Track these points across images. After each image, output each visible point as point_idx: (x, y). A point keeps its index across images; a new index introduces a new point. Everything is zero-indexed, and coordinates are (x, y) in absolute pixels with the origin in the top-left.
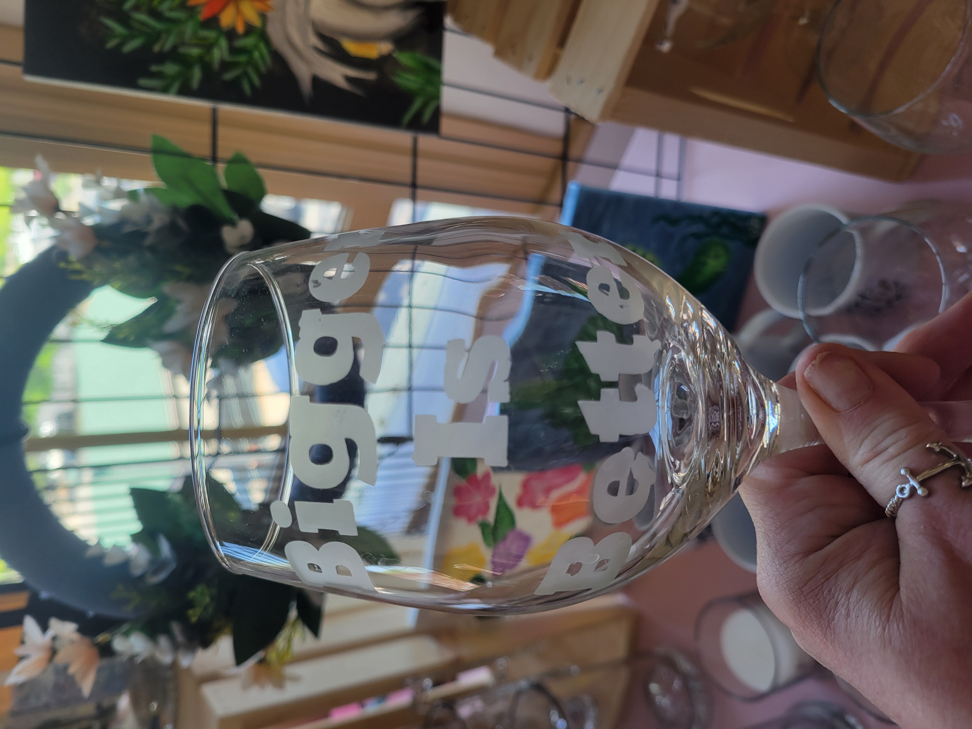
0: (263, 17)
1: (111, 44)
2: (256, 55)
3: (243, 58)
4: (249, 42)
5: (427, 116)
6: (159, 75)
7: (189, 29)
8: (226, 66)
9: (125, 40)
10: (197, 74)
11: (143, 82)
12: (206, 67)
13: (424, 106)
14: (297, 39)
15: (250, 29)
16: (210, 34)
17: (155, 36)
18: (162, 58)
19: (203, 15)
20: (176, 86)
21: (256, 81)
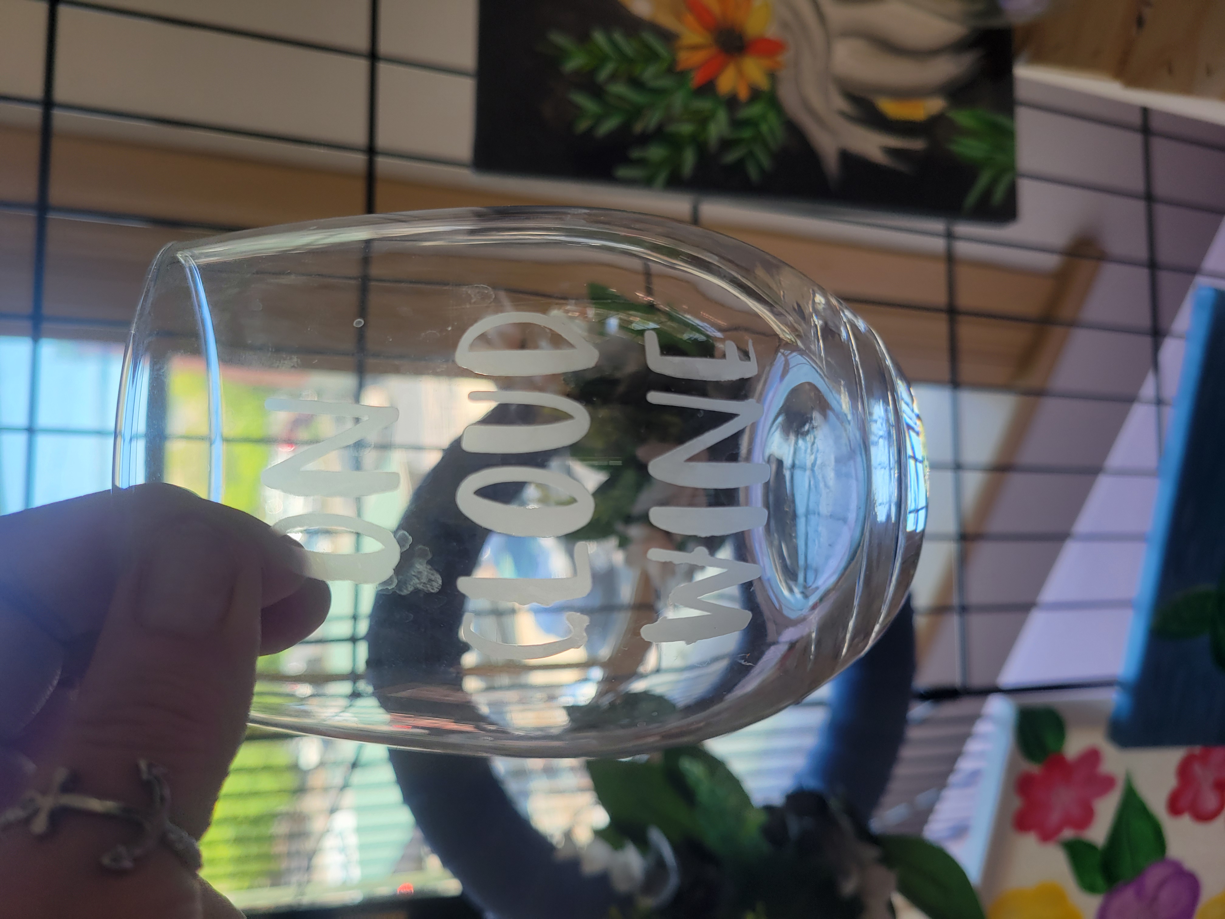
0: (772, 76)
1: (583, 125)
2: (764, 128)
3: (747, 134)
4: (755, 110)
5: (999, 195)
6: (642, 162)
7: (678, 100)
8: (726, 144)
9: (599, 119)
10: (689, 159)
11: (622, 172)
12: (701, 148)
13: (994, 182)
14: (816, 101)
15: (756, 95)
16: (704, 105)
17: (636, 112)
18: (645, 139)
19: (695, 80)
20: (662, 177)
21: (766, 161)
